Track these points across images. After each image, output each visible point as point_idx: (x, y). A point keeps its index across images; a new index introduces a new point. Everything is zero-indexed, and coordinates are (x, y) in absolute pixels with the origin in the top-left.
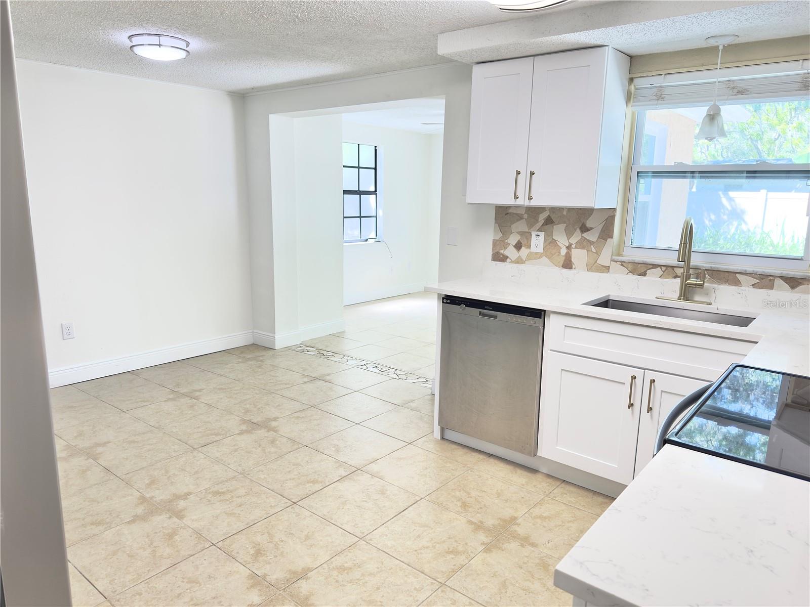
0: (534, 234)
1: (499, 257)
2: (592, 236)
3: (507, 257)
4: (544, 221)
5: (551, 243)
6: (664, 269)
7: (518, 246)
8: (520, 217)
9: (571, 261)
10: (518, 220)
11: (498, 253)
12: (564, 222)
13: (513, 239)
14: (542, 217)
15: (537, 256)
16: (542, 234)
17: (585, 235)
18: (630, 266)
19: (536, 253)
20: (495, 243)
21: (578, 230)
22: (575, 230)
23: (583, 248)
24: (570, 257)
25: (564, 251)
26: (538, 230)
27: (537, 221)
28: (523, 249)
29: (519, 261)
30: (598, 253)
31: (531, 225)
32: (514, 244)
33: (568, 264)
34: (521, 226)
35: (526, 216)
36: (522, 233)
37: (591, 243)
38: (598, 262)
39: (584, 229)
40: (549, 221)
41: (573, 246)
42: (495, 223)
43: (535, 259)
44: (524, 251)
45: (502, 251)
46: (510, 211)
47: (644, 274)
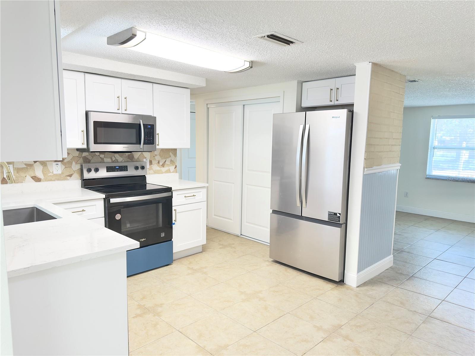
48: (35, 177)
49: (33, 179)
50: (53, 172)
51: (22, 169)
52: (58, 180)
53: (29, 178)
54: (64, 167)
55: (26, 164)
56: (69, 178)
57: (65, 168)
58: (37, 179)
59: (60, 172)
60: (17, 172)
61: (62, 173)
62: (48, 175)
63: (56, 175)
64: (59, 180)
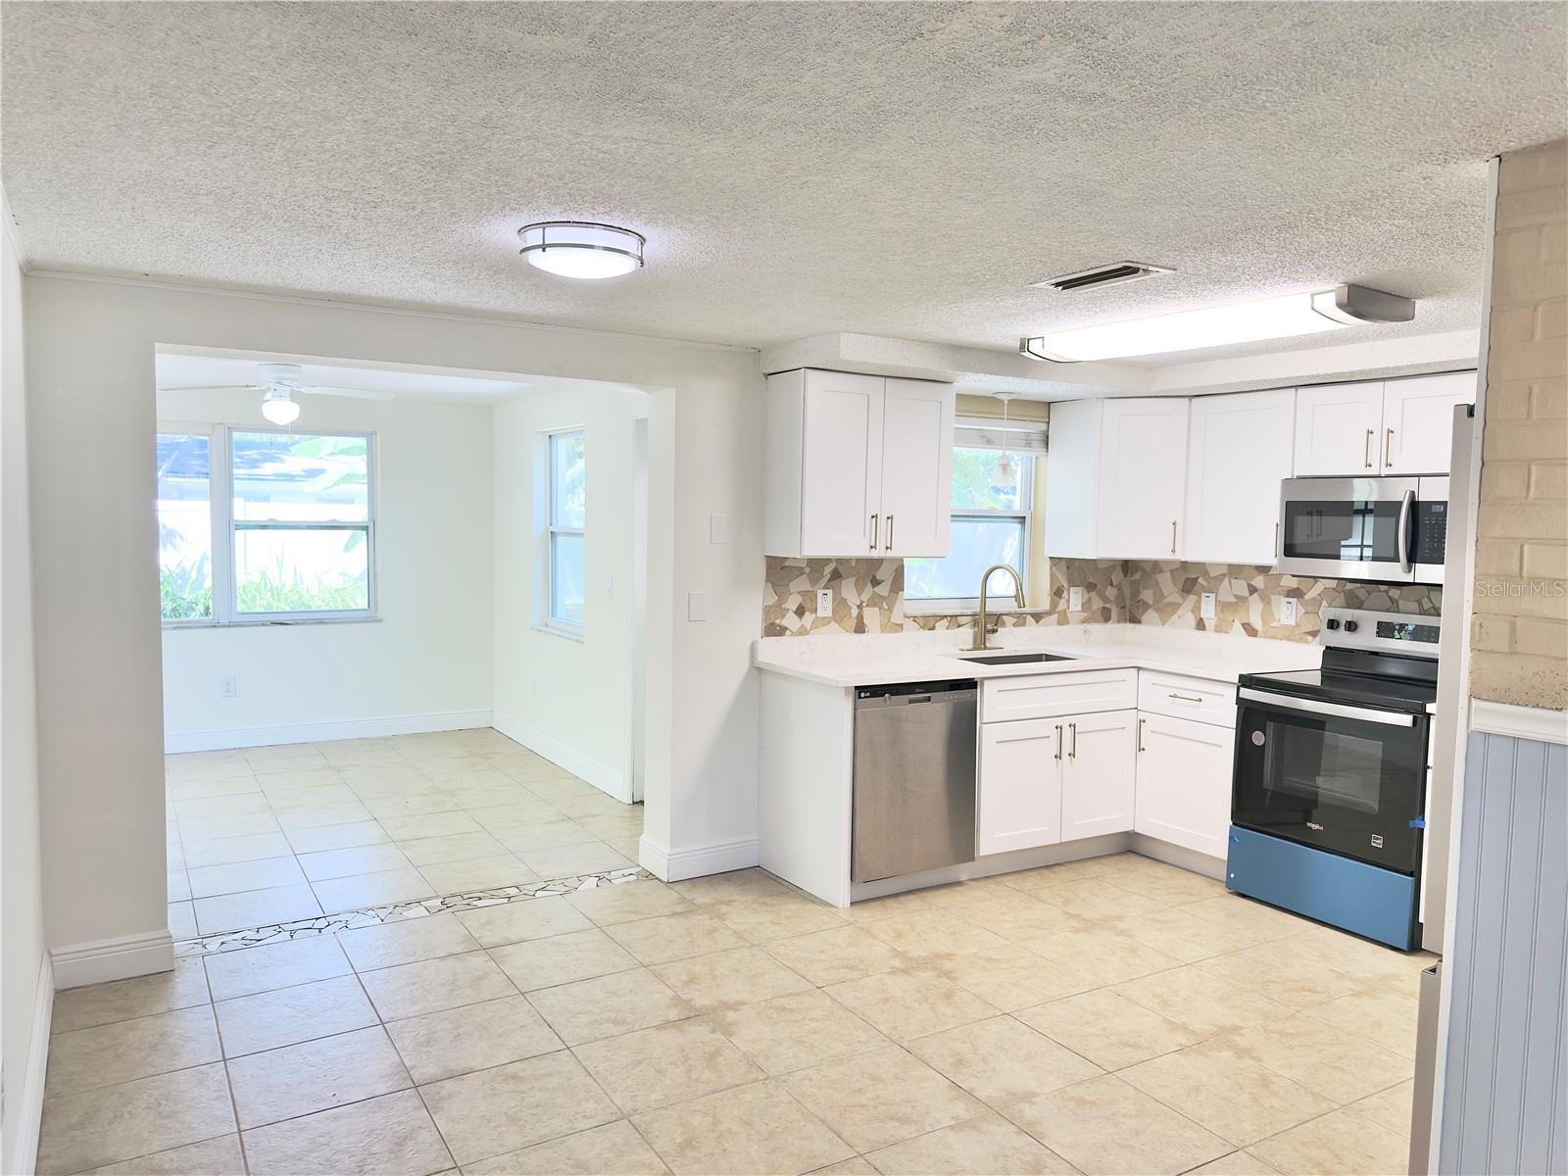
0: (820, 593)
1: (773, 630)
2: (883, 590)
3: (787, 629)
4: (829, 576)
5: (840, 604)
6: (949, 619)
7: (800, 612)
8: (800, 571)
9: (863, 623)
10: (798, 576)
11: (772, 624)
12: (854, 576)
13: (792, 603)
14: (828, 570)
15: (825, 621)
16: (830, 592)
17: (876, 589)
18: (921, 621)
19: (824, 618)
20: (767, 611)
21: (869, 584)
22: (866, 584)
23: (875, 606)
24: (862, 619)
25: (855, 612)
26: (825, 587)
27: (822, 576)
28: (807, 614)
29: (803, 632)
30: (890, 610)
31: (814, 582)
32: (795, 609)
33: (860, 628)
34: (801, 584)
35: (807, 570)
36: (803, 594)
37: (883, 598)
38: (892, 620)
39: (875, 583)
40: (836, 575)
41: (864, 604)
42: (767, 581)
43: (823, 625)
44: (808, 617)
45: (778, 622)
46: (787, 564)
47: (933, 628)
48: (1248, 624)
49: (1245, 628)
50: (1279, 621)
51: (1230, 604)
52: (1289, 639)
53: (1237, 626)
54: (1304, 611)
55: (1236, 596)
56: (1310, 638)
57: (1306, 613)
58: (1251, 631)
59: (1292, 622)
60: (1222, 611)
61: (1297, 625)
62: (1272, 625)
63: (1285, 627)
64: (1291, 640)
